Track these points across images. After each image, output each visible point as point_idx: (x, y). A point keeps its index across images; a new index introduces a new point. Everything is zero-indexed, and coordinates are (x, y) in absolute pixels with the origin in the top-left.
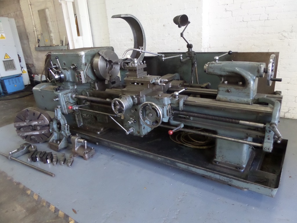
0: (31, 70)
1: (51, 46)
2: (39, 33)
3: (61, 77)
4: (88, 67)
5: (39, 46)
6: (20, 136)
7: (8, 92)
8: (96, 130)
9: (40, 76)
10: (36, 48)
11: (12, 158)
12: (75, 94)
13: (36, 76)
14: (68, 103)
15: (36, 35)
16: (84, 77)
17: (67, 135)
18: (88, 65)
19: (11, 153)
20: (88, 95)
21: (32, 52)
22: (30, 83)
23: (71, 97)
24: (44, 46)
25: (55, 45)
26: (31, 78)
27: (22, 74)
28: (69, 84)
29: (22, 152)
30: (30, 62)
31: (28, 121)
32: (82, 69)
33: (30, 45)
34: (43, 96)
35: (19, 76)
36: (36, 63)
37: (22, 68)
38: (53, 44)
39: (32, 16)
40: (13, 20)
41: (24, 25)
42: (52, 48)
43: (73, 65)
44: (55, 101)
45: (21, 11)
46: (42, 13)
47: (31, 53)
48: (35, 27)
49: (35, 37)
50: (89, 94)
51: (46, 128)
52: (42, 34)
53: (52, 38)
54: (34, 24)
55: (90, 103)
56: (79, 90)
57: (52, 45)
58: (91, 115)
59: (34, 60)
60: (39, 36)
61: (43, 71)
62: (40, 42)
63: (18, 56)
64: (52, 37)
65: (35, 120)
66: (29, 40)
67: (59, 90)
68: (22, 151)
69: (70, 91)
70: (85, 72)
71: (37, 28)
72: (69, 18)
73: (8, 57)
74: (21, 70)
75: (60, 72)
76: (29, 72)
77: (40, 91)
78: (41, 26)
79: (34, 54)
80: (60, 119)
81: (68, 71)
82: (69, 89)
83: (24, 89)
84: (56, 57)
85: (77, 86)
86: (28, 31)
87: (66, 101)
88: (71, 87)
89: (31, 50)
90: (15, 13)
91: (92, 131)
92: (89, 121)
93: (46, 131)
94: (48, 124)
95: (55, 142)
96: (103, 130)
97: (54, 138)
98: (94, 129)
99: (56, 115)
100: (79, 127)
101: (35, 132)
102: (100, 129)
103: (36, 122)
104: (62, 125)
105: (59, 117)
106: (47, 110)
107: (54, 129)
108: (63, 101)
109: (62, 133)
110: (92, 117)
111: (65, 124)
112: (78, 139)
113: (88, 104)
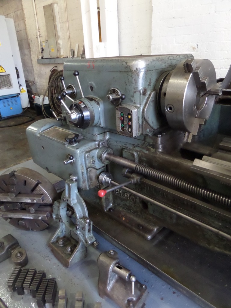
0: (31, 89)
1: (57, 58)
2: (43, 39)
3: (83, 117)
4: (148, 98)
5: (42, 58)
7: (2, 117)
8: (143, 227)
9: (42, 97)
10: (38, 60)
12: (107, 153)
13: (37, 97)
14: (91, 169)
15: (39, 42)
16: (138, 123)
17: (86, 242)
18: (150, 95)
20: (137, 160)
21: (34, 66)
22: (29, 106)
23: (97, 157)
24: (49, 57)
25: (63, 56)
26: (31, 100)
27: (21, 93)
28: (96, 131)
30: (31, 79)
31: (14, 195)
32: (134, 103)
33: (32, 57)
34: (43, 147)
35: (16, 96)
36: (37, 80)
37: (20, 85)
38: (60, 55)
39: (36, 15)
40: (12, 21)
41: (26, 29)
42: (59, 61)
43: (114, 91)
44: (67, 164)
45: (22, 9)
46: (49, 10)
47: (32, 67)
48: (39, 31)
49: (39, 45)
50: (140, 157)
51: (46, 209)
52: (47, 41)
53: (60, 47)
54: (37, 28)
55: (140, 179)
56: (115, 143)
57: (59, 57)
58: (135, 197)
59: (36, 76)
60: (44, 44)
61: (46, 92)
62: (44, 52)
63: (16, 69)
64: (60, 44)
66: (31, 49)
67: (76, 141)
69: (96, 145)
70: (141, 110)
71: (41, 33)
72: (89, 11)
73: (4, 71)
74: (19, 88)
75: (82, 105)
76: (28, 91)
77: (39, 135)
78: (47, 29)
79: (37, 68)
80: (75, 204)
81: (98, 104)
82: (95, 141)
83: (22, 113)
84: (75, 71)
85: (110, 135)
86: (29, 37)
87: (89, 165)
88: (99, 137)
89: (33, 63)
90: (16, 12)
91: (134, 228)
92: (128, 205)
93: (45, 216)
94: (51, 203)
95: (62, 245)
96: (157, 230)
97: (59, 234)
98: (139, 226)
99: (67, 195)
100: (106, 212)
101: (26, 216)
102: (152, 227)
103: (29, 200)
104: (78, 220)
105: (73, 199)
106: (49, 171)
107: (60, 218)
108: (82, 166)
109: (77, 233)
110: (135, 200)
111: (83, 216)
112: (114, 267)
113: (137, 181)
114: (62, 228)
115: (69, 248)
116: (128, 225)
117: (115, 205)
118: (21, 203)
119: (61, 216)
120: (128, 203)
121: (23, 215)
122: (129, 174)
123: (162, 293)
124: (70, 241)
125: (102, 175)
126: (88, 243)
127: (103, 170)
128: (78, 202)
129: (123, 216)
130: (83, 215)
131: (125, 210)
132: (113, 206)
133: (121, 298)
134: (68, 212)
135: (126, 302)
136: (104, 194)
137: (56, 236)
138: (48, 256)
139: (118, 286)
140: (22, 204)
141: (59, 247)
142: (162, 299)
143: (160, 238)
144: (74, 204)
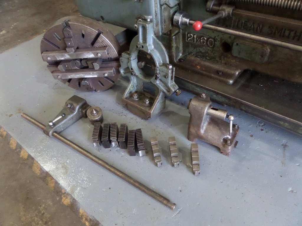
6: (59, 79)
8: (223, 72)
11: (55, 134)
14: (165, 6)
19: (51, 124)
29: (72, 118)
31: (72, 51)
51: (110, 65)
58: (215, 40)
65: (87, 49)
68: (71, 116)
80: (153, 50)
91: (213, 75)
92: (203, 51)
93: (112, 72)
94: (116, 56)
95: (137, 99)
96: (238, 74)
97: (131, 89)
98: (217, 72)
99: (141, 40)
100: (176, 63)
101: (90, 74)
102: (233, 72)
103: (91, 54)
104: (158, 68)
105: (149, 45)
106: (105, 21)
107: (131, 71)
108: (155, 3)
109: (155, 84)
110: (214, 44)
111: (163, 64)
112: (208, 109)
113: (229, 14)
114: (133, 82)
115: (147, 100)
116: (204, 72)
117: (185, 55)
118: (81, 60)
119: (133, 68)
120: (203, 50)
121: (85, 74)
122: (216, 8)
123: (250, 132)
124: (144, 95)
125: (176, 15)
126: (172, 91)
127: (176, 10)
128: (155, 47)
129: (197, 65)
130: (163, 62)
131: (198, 59)
132: (183, 56)
133: (216, 137)
134: (140, 63)
135: (222, 140)
136: (200, 26)
137: (128, 91)
138: (122, 113)
139: (211, 127)
140: (83, 62)
141: (134, 101)
142: (252, 136)
143: (242, 82)
144: (151, 51)
